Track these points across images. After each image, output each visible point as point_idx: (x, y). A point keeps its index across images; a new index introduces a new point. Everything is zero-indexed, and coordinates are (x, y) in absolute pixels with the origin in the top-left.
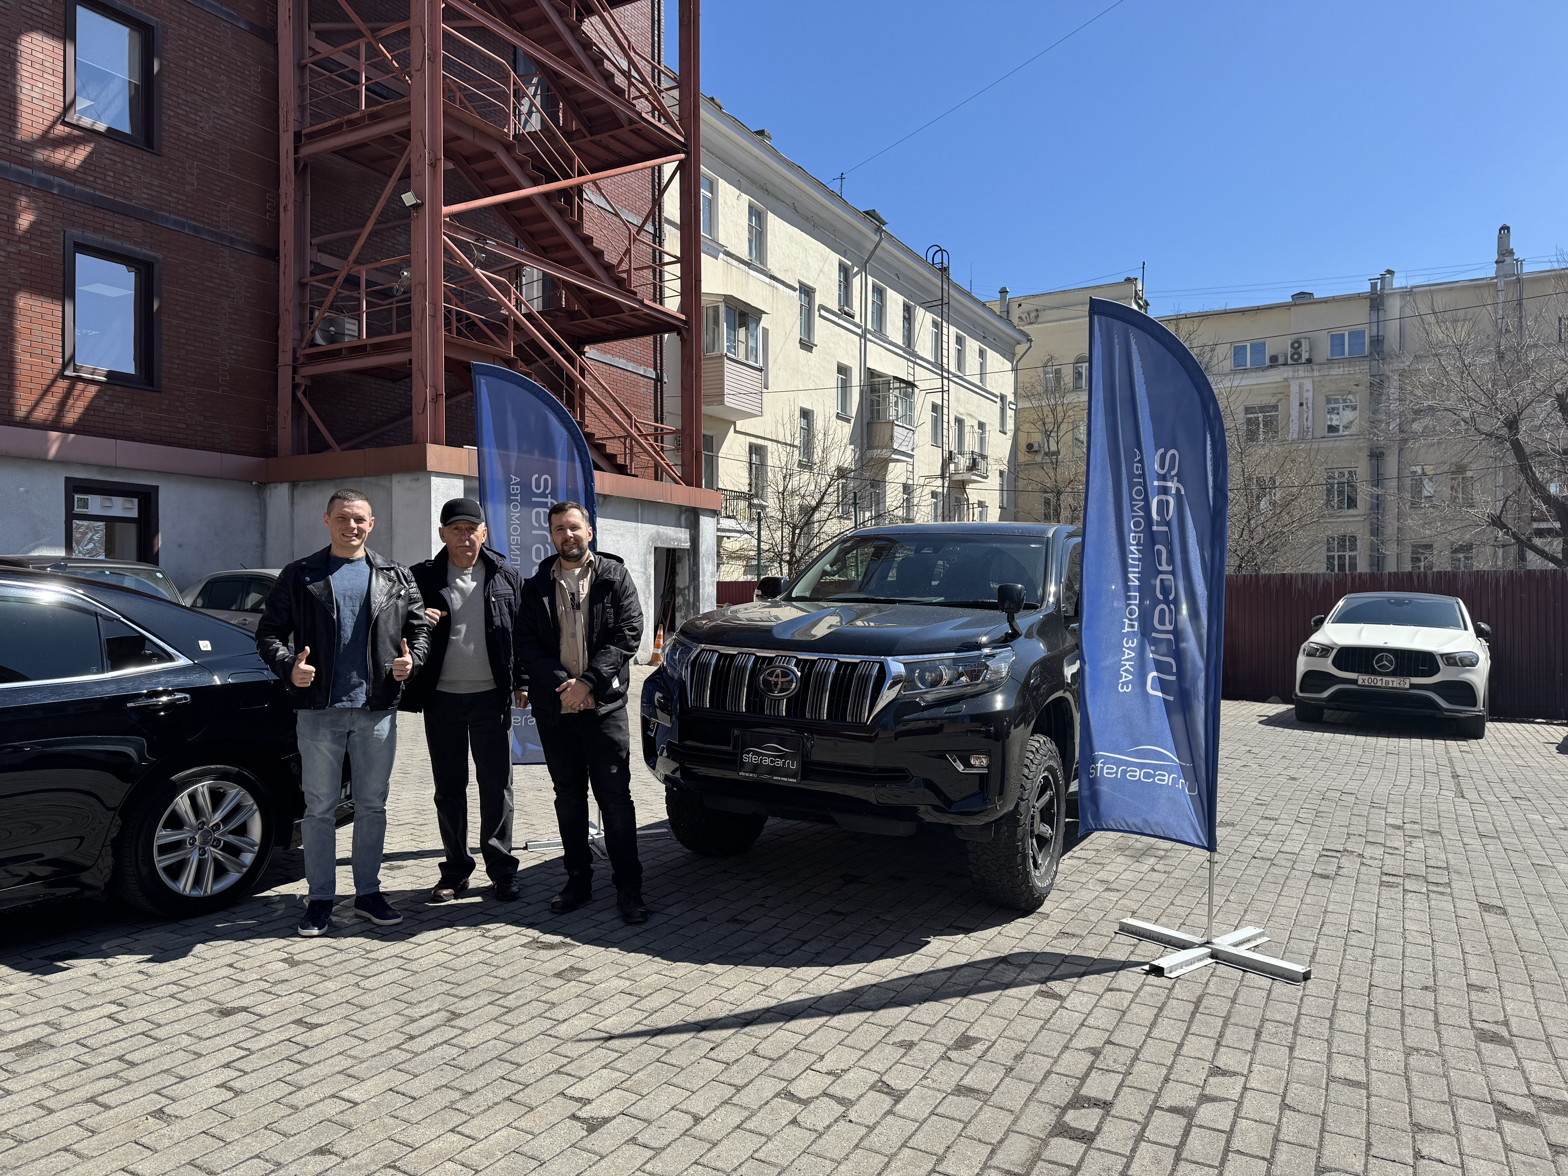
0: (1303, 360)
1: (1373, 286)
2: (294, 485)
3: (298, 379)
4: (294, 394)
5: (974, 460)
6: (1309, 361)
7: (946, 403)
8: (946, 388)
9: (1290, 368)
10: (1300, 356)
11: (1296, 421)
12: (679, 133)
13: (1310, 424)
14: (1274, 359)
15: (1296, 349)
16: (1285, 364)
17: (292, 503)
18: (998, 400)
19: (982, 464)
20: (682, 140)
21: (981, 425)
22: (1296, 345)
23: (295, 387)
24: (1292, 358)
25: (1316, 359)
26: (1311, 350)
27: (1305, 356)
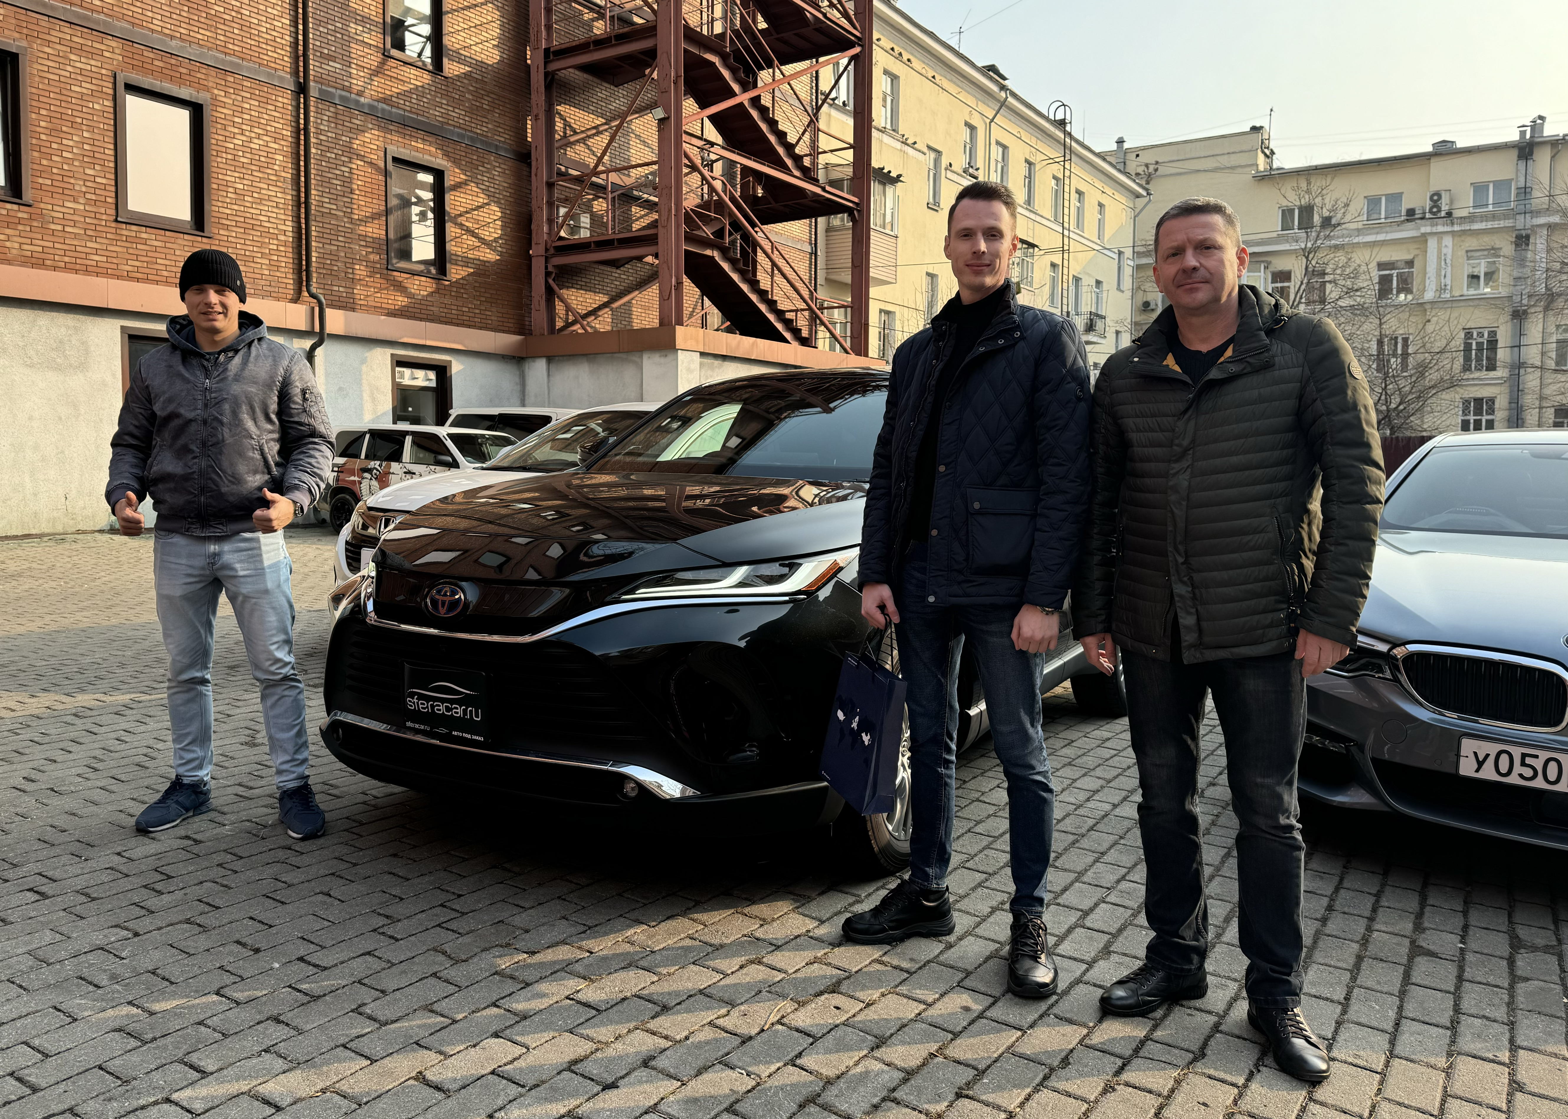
0: (1443, 214)
1: (1523, 133)
2: (550, 359)
3: (550, 269)
4: (547, 282)
5: (1091, 320)
6: (1449, 214)
7: (1066, 262)
8: (1066, 248)
9: (1429, 222)
10: (1439, 211)
11: (1433, 279)
12: (855, 28)
13: (1449, 282)
14: (1411, 212)
15: (1435, 202)
16: (1422, 218)
17: (549, 375)
18: (1116, 256)
19: (1099, 324)
20: (858, 34)
21: (1098, 283)
22: (1436, 197)
23: (548, 274)
24: (1431, 212)
25: (1457, 214)
26: (1452, 202)
27: (1445, 208)
